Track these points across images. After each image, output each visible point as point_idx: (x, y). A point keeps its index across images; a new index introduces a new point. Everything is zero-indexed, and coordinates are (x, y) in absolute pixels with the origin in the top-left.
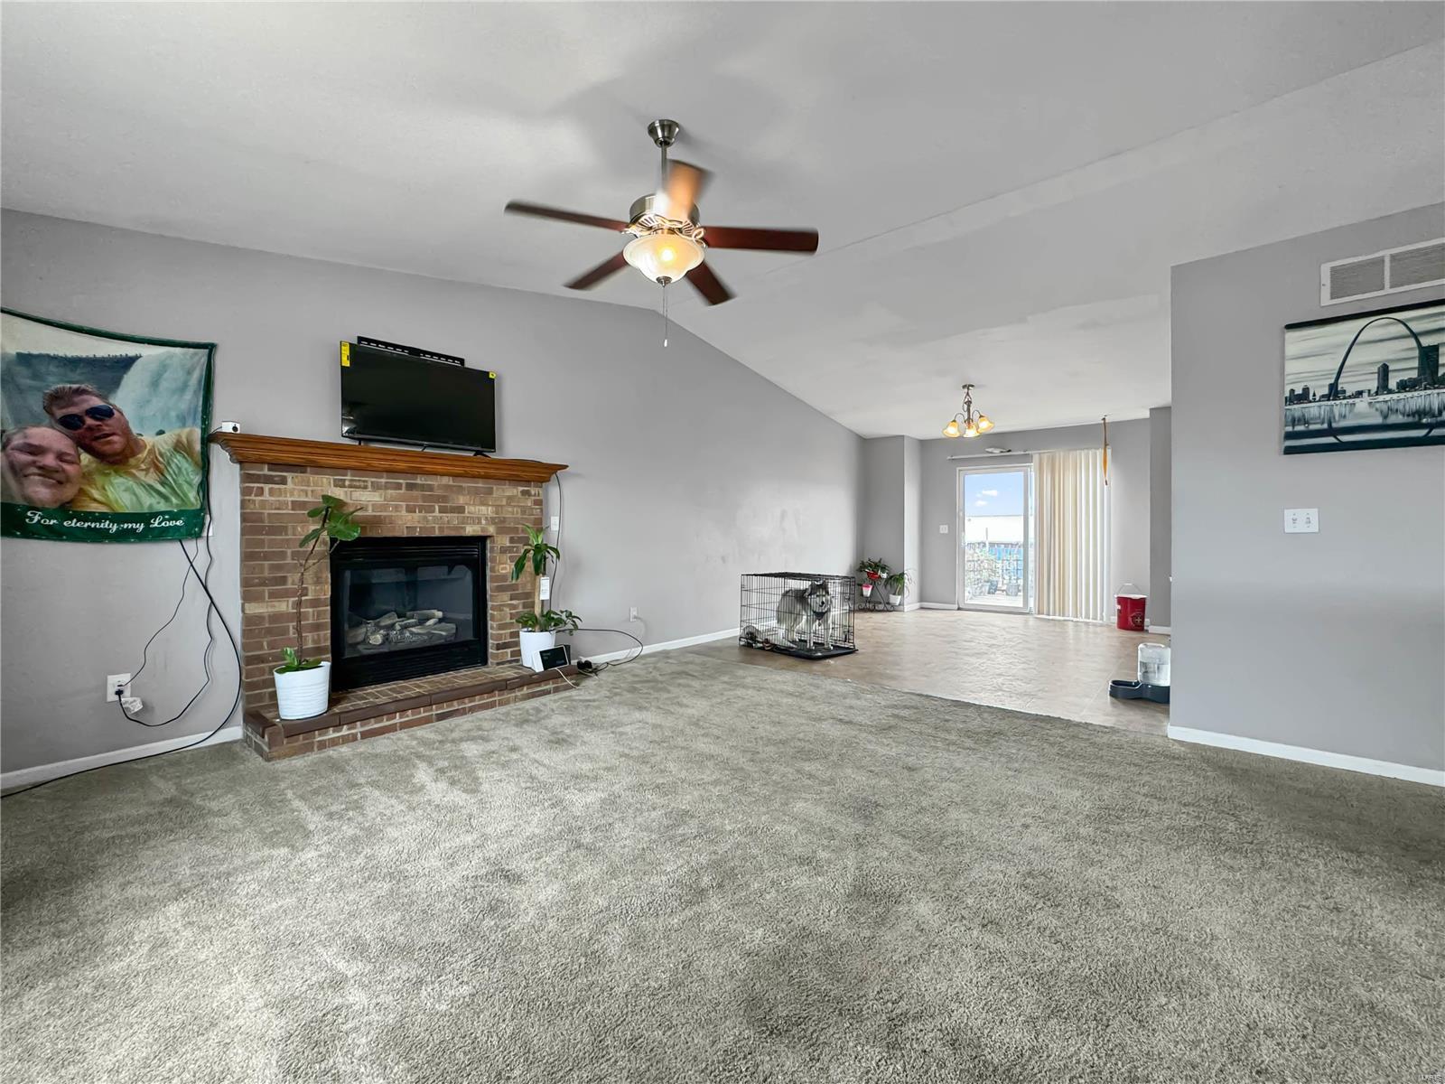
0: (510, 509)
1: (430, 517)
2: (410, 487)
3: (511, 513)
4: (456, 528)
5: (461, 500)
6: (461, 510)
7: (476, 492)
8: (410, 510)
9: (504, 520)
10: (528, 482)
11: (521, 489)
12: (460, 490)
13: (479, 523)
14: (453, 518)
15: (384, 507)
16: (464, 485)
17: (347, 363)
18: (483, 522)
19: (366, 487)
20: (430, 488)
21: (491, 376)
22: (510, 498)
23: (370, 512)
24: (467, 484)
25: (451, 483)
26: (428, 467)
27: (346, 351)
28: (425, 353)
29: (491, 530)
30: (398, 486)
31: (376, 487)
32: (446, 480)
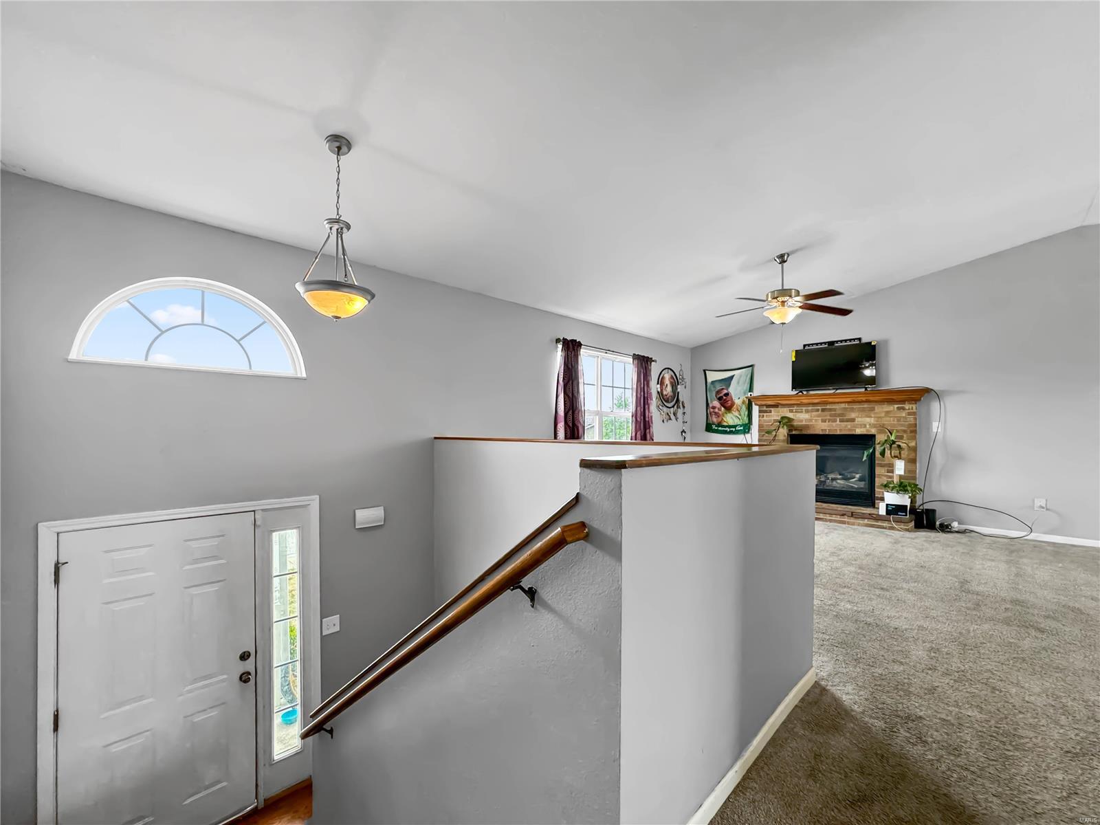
0: (888, 419)
1: (834, 424)
2: (823, 410)
3: (889, 421)
4: (849, 430)
5: (853, 415)
6: (853, 420)
7: (863, 410)
8: (824, 421)
9: (883, 426)
10: (903, 402)
11: (896, 406)
12: (852, 410)
13: (865, 426)
14: (849, 425)
15: (811, 420)
16: (855, 407)
17: (794, 359)
18: (868, 426)
19: (802, 412)
20: (835, 410)
21: (873, 344)
22: (888, 412)
23: (804, 423)
24: (856, 406)
25: (847, 406)
26: (831, 400)
27: (794, 354)
28: (837, 342)
29: (873, 431)
30: (818, 410)
31: (807, 411)
32: (843, 405)
